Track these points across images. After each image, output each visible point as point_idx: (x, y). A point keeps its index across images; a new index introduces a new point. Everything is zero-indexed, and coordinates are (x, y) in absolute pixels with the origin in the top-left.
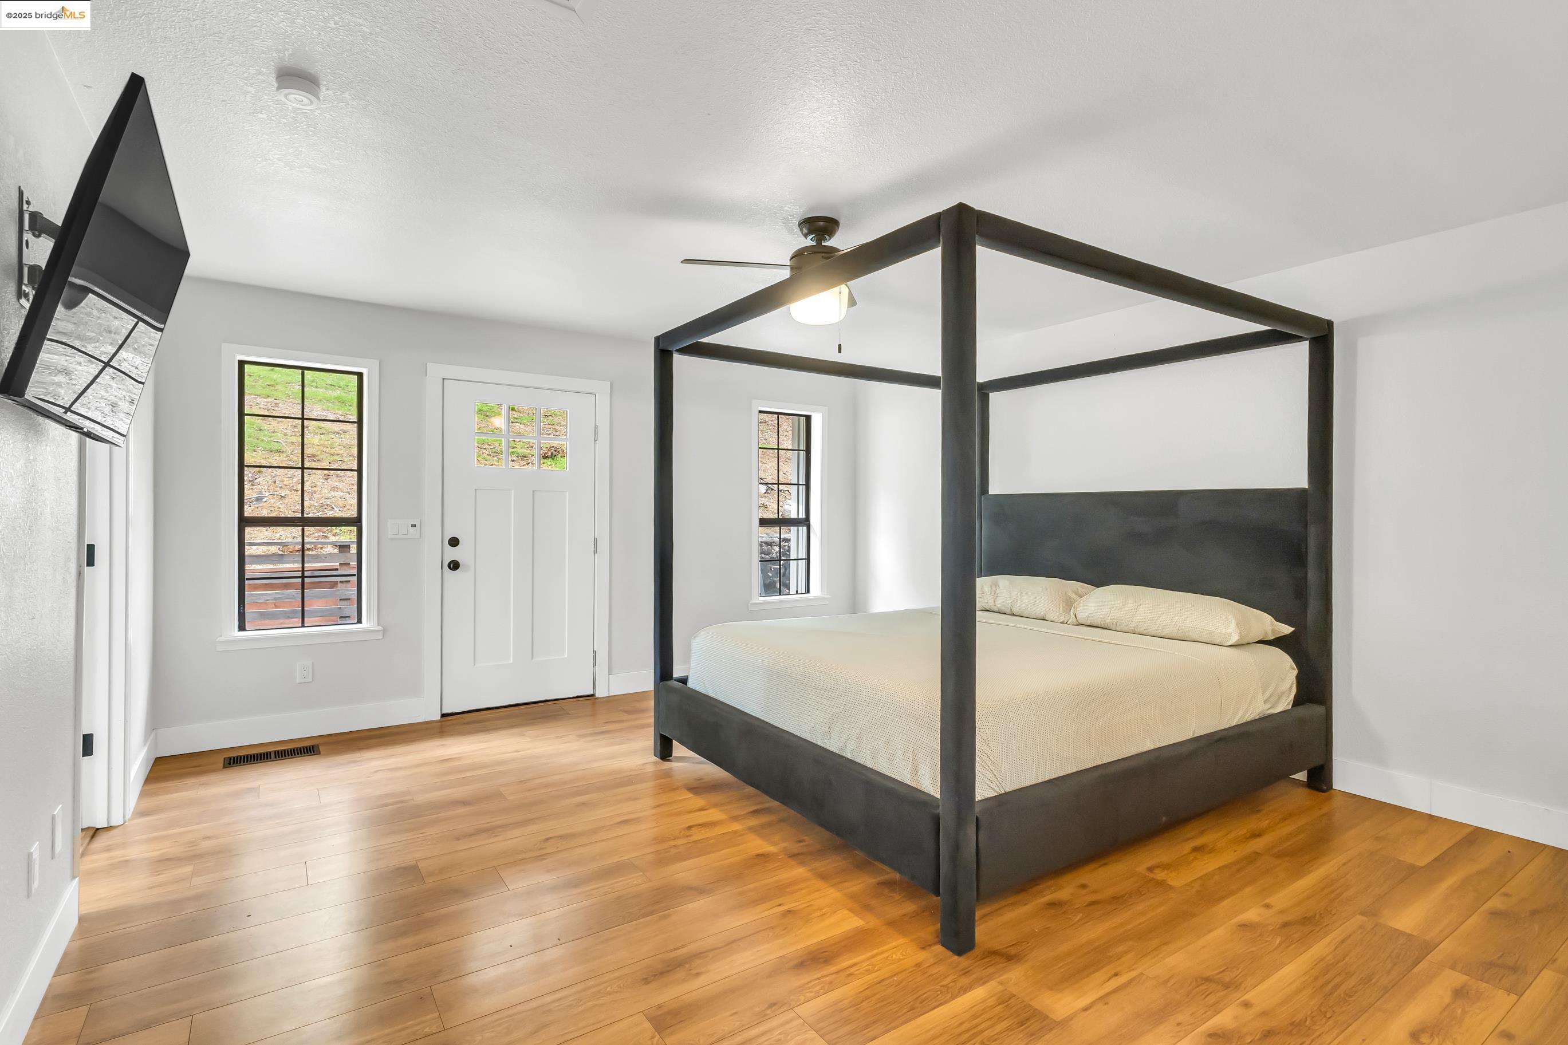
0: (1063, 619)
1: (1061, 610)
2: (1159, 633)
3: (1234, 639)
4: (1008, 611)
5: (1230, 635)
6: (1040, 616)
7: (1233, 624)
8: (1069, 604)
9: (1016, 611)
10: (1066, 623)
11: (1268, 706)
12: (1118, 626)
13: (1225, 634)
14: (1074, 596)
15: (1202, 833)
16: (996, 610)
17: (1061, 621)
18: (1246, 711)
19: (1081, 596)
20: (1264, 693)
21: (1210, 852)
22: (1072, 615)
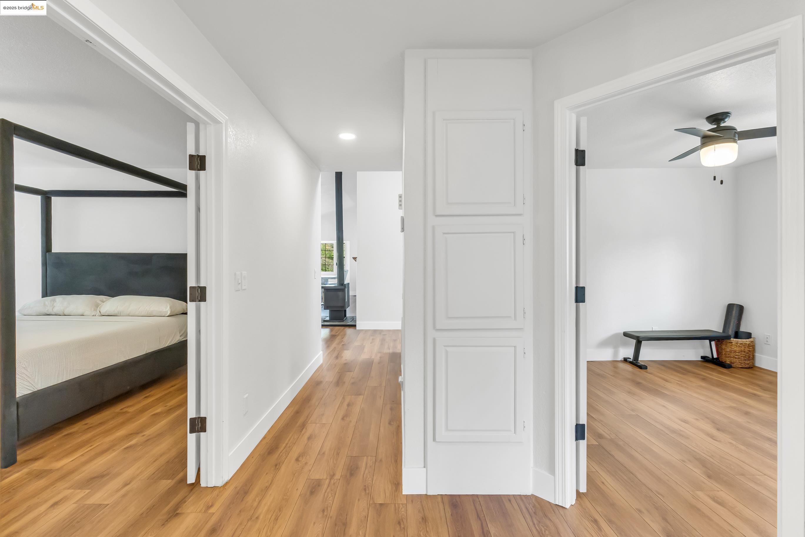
0: (93, 314)
1: (93, 309)
2: (140, 314)
3: (168, 314)
4: (62, 314)
5: (167, 312)
6: (81, 314)
7: (169, 307)
8: (97, 306)
9: (66, 313)
10: (95, 316)
11: (182, 337)
12: (121, 314)
13: (165, 311)
14: (100, 302)
15: (151, 391)
16: (54, 314)
17: (92, 315)
18: (172, 340)
19: (103, 302)
20: (180, 333)
21: (151, 396)
22: (98, 311)
